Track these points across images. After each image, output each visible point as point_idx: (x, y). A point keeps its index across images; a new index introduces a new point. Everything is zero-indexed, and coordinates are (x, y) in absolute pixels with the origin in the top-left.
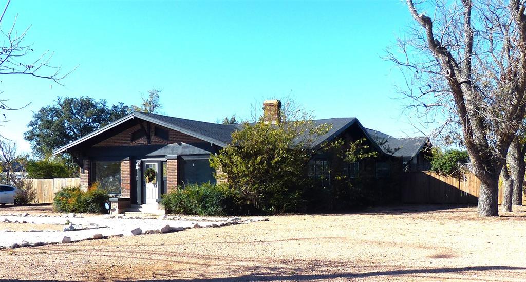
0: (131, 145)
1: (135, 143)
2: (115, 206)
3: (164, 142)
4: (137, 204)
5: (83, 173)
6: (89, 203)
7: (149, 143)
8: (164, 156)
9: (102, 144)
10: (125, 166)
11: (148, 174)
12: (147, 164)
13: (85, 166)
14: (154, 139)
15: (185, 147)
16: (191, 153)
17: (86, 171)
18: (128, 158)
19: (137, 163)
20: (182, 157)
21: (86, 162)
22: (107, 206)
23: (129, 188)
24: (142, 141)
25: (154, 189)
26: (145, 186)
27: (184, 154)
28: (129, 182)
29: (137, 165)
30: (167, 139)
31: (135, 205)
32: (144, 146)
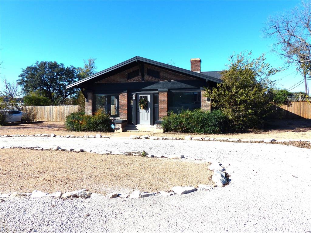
0: (128, 81)
1: (131, 81)
2: (119, 126)
3: (156, 80)
4: (133, 124)
5: (88, 102)
6: (98, 125)
7: (143, 80)
8: (157, 90)
9: (103, 81)
10: (123, 97)
11: (142, 103)
12: (140, 95)
13: (89, 97)
14: (147, 78)
15: (173, 83)
16: (179, 87)
17: (90, 101)
18: (126, 91)
19: (133, 95)
20: (171, 90)
21: (90, 95)
22: (113, 126)
23: (126, 113)
24: (137, 79)
25: (146, 113)
26: (139, 111)
27: (172, 88)
28: (126, 109)
29: (134, 96)
30: (159, 77)
31: (131, 125)
32: (139, 83)
